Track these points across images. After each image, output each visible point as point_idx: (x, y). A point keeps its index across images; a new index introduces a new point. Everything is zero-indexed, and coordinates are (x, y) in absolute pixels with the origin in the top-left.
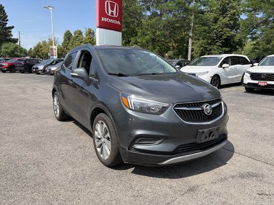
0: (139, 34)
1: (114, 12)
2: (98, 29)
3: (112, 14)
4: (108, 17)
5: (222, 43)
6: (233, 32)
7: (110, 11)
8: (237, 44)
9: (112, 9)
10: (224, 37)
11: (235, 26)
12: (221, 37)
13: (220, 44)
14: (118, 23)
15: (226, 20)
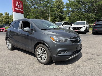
0: (30, 15)
1: (20, 6)
2: (13, 13)
3: (19, 7)
4: (17, 8)
5: (59, 18)
6: (62, 14)
7: (18, 6)
8: (64, 18)
9: (19, 5)
10: (59, 16)
11: (62, 12)
12: (58, 16)
13: (58, 18)
14: (22, 10)
15: (59, 10)
